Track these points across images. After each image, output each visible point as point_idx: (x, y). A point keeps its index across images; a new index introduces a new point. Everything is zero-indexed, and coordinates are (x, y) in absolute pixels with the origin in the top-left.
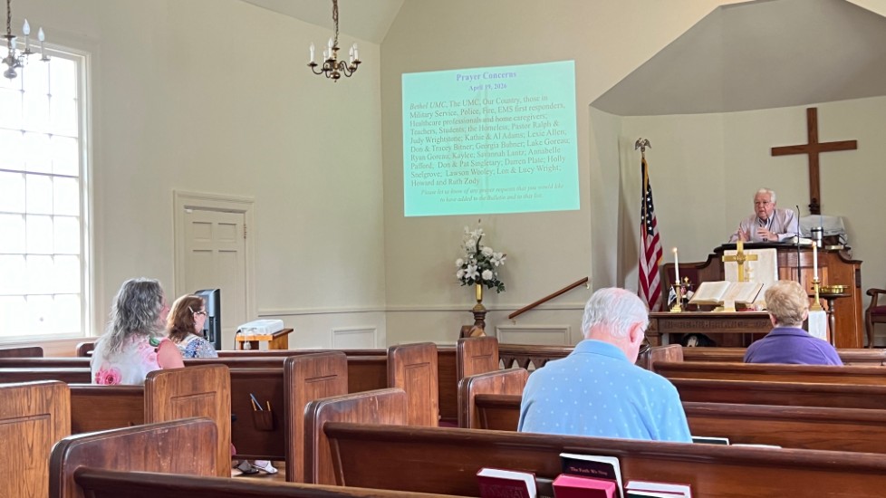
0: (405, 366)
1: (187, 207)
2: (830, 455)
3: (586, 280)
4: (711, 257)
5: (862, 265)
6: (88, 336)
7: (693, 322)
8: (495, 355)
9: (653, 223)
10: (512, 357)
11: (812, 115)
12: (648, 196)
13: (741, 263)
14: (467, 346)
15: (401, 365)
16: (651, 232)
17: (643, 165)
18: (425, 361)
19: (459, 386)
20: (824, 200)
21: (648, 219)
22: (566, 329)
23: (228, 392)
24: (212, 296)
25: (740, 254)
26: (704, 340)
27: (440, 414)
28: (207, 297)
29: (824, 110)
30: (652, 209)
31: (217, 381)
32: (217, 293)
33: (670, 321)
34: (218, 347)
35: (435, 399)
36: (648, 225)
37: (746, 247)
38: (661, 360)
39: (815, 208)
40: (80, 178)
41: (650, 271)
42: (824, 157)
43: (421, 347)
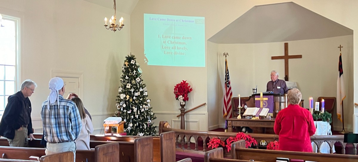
0: (141, 146)
3: (205, 104)
4: (250, 97)
5: (304, 101)
7: (245, 122)
9: (229, 83)
11: (286, 45)
12: (227, 73)
14: (164, 136)
15: (140, 145)
16: (228, 86)
17: (226, 62)
18: (149, 143)
21: (227, 82)
22: (197, 121)
26: (249, 130)
29: (290, 43)
30: (229, 78)
33: (236, 122)
36: (227, 84)
37: (264, 94)
39: (287, 79)
41: (228, 100)
42: (290, 61)
43: (147, 138)
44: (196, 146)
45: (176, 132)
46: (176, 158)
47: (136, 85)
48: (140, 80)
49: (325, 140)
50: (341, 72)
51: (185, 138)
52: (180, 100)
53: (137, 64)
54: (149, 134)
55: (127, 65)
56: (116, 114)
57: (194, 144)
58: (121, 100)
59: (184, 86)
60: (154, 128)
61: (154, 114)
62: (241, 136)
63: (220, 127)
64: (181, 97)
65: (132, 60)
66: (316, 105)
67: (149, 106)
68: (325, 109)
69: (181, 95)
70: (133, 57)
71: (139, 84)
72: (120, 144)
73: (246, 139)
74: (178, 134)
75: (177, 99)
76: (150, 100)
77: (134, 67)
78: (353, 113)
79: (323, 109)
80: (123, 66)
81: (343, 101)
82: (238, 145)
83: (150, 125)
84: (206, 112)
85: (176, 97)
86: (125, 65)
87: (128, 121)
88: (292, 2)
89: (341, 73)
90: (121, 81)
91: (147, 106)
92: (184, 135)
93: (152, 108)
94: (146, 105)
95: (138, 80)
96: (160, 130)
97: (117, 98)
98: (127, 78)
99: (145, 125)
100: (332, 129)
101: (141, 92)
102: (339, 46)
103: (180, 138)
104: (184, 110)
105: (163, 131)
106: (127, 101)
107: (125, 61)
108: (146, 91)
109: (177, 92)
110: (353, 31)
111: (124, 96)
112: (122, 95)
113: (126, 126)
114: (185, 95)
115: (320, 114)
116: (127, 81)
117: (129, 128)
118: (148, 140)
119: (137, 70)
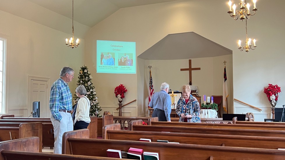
1: (31, 80)
2: (191, 145)
3: (136, 100)
5: (201, 98)
6: (3, 114)
8: (113, 119)
10: (117, 120)
11: (190, 61)
12: (151, 80)
13: (173, 97)
14: (105, 117)
16: (152, 89)
17: (150, 72)
19: (103, 128)
20: (192, 82)
21: (151, 85)
22: (130, 112)
23: (41, 129)
24: (38, 103)
25: (172, 95)
27: (98, 134)
28: (36, 103)
29: (192, 60)
30: (152, 83)
31: (39, 127)
32: (39, 103)
34: (39, 117)
35: (96, 131)
36: (151, 87)
37: (174, 93)
38: (153, 121)
39: (191, 84)
40: (3, 71)
42: (193, 71)
43: (93, 117)
47: (88, 87)
48: (91, 83)
49: (213, 121)
52: (118, 97)
53: (89, 73)
55: (81, 73)
59: (121, 88)
61: (100, 107)
64: (119, 96)
65: (85, 70)
66: (208, 98)
70: (86, 68)
71: (90, 86)
75: (117, 97)
76: (98, 97)
77: (87, 75)
78: (233, 106)
79: (212, 101)
83: (97, 115)
84: (136, 106)
85: (116, 95)
86: (80, 73)
88: (193, 32)
89: (226, 79)
90: (77, 84)
91: (96, 102)
92: (121, 119)
93: (99, 103)
94: (95, 100)
95: (89, 83)
97: (74, 96)
98: (81, 82)
99: (94, 114)
100: (218, 114)
101: (91, 92)
102: (224, 62)
104: (122, 105)
107: (80, 71)
108: (95, 92)
109: (116, 92)
110: (232, 51)
114: (122, 94)
115: (210, 105)
116: (81, 84)
118: (94, 119)
119: (88, 77)
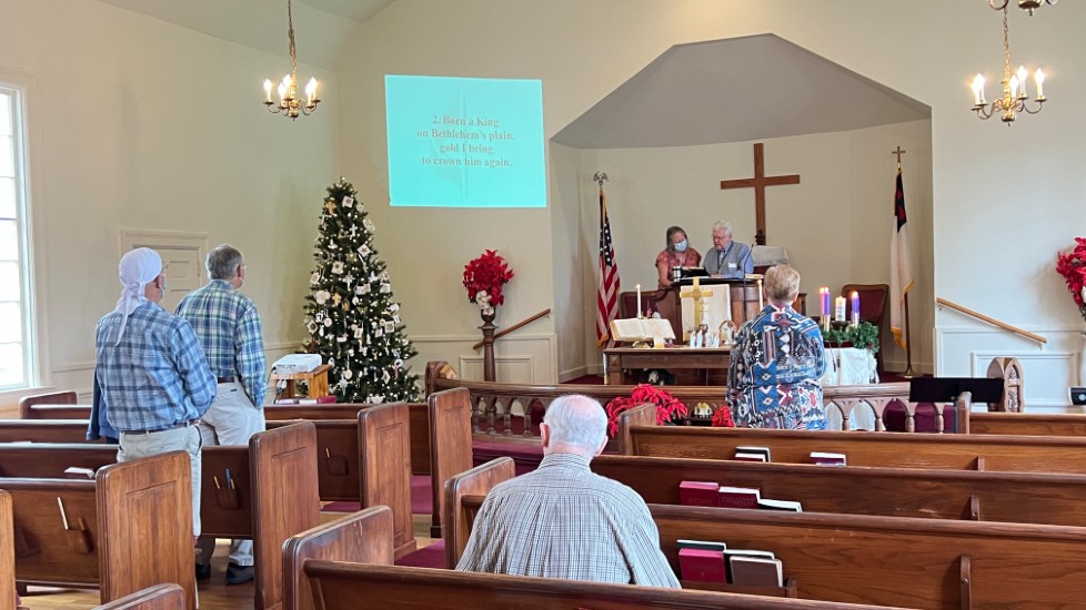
0: (376, 430)
3: (548, 312)
5: (807, 297)
6: (31, 387)
7: (654, 358)
9: (611, 255)
11: (758, 149)
12: (605, 229)
13: (696, 299)
14: (439, 400)
15: (373, 428)
16: (610, 264)
17: (601, 198)
18: (397, 421)
20: (768, 233)
21: (606, 251)
22: (528, 359)
25: (696, 291)
26: (667, 377)
29: (769, 144)
30: (610, 241)
31: (177, 469)
33: (632, 357)
35: (407, 460)
36: (606, 257)
37: (703, 282)
39: (761, 240)
40: (18, 220)
41: (609, 299)
42: (768, 190)
43: (393, 408)
44: (525, 424)
45: (473, 391)
46: (474, 460)
48: (369, 251)
49: (863, 396)
50: (902, 218)
51: (498, 405)
52: (480, 303)
53: (360, 208)
54: (400, 398)
55: (331, 212)
56: (305, 346)
57: (521, 418)
58: (318, 308)
59: (491, 265)
60: (412, 380)
61: (410, 343)
62: (645, 393)
63: (590, 372)
64: (483, 296)
65: (346, 198)
66: (837, 305)
67: (397, 321)
68: (861, 316)
69: (484, 289)
70: (348, 188)
71: (368, 262)
72: (318, 427)
73: (657, 401)
74: (476, 394)
75: (473, 300)
76: (399, 305)
77: (353, 217)
78: (934, 325)
79: (856, 316)
80: (321, 215)
81: (906, 295)
82: (636, 417)
84: (551, 334)
86: (326, 211)
87: (340, 363)
88: (771, 35)
89: (901, 221)
90: (317, 255)
91: (392, 322)
92: (493, 395)
93: (404, 327)
94: (388, 318)
95: (364, 250)
96: (428, 385)
97: (308, 303)
98: (333, 246)
99: (386, 373)
100: (879, 369)
101: (372, 285)
102: (896, 150)
103: (482, 406)
104: (493, 330)
105: (438, 388)
106: (334, 310)
107: (327, 201)
108: (388, 282)
109: (471, 283)
110: (930, 108)
111: (327, 295)
112: (321, 292)
113: (333, 379)
114: (494, 289)
115: (847, 330)
116: (333, 255)
117: (343, 383)
118: (396, 413)
119: (359, 224)
